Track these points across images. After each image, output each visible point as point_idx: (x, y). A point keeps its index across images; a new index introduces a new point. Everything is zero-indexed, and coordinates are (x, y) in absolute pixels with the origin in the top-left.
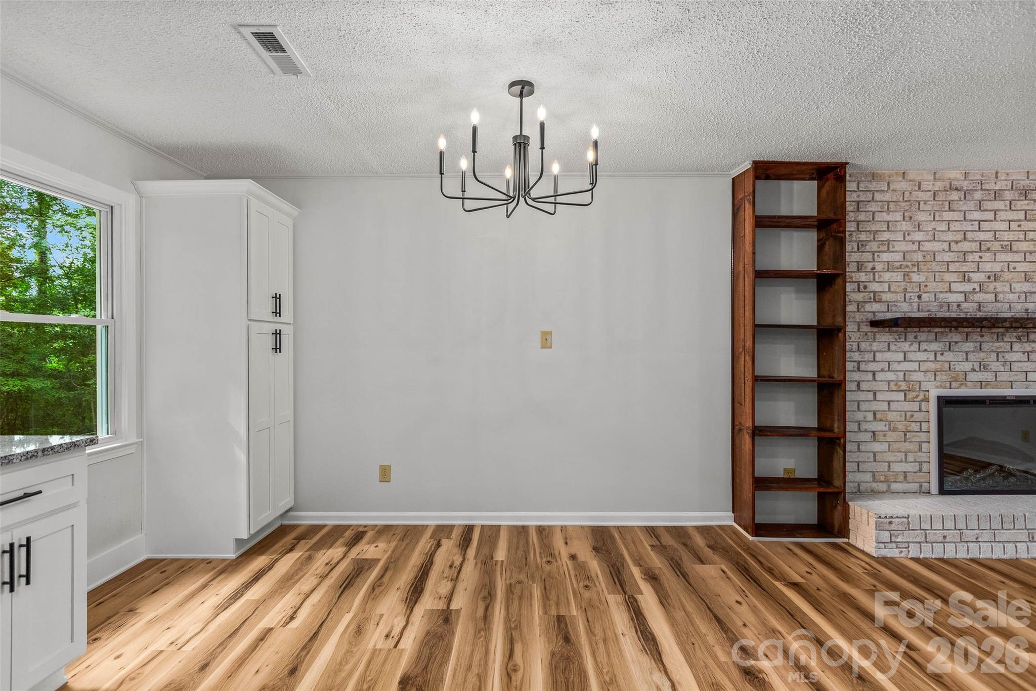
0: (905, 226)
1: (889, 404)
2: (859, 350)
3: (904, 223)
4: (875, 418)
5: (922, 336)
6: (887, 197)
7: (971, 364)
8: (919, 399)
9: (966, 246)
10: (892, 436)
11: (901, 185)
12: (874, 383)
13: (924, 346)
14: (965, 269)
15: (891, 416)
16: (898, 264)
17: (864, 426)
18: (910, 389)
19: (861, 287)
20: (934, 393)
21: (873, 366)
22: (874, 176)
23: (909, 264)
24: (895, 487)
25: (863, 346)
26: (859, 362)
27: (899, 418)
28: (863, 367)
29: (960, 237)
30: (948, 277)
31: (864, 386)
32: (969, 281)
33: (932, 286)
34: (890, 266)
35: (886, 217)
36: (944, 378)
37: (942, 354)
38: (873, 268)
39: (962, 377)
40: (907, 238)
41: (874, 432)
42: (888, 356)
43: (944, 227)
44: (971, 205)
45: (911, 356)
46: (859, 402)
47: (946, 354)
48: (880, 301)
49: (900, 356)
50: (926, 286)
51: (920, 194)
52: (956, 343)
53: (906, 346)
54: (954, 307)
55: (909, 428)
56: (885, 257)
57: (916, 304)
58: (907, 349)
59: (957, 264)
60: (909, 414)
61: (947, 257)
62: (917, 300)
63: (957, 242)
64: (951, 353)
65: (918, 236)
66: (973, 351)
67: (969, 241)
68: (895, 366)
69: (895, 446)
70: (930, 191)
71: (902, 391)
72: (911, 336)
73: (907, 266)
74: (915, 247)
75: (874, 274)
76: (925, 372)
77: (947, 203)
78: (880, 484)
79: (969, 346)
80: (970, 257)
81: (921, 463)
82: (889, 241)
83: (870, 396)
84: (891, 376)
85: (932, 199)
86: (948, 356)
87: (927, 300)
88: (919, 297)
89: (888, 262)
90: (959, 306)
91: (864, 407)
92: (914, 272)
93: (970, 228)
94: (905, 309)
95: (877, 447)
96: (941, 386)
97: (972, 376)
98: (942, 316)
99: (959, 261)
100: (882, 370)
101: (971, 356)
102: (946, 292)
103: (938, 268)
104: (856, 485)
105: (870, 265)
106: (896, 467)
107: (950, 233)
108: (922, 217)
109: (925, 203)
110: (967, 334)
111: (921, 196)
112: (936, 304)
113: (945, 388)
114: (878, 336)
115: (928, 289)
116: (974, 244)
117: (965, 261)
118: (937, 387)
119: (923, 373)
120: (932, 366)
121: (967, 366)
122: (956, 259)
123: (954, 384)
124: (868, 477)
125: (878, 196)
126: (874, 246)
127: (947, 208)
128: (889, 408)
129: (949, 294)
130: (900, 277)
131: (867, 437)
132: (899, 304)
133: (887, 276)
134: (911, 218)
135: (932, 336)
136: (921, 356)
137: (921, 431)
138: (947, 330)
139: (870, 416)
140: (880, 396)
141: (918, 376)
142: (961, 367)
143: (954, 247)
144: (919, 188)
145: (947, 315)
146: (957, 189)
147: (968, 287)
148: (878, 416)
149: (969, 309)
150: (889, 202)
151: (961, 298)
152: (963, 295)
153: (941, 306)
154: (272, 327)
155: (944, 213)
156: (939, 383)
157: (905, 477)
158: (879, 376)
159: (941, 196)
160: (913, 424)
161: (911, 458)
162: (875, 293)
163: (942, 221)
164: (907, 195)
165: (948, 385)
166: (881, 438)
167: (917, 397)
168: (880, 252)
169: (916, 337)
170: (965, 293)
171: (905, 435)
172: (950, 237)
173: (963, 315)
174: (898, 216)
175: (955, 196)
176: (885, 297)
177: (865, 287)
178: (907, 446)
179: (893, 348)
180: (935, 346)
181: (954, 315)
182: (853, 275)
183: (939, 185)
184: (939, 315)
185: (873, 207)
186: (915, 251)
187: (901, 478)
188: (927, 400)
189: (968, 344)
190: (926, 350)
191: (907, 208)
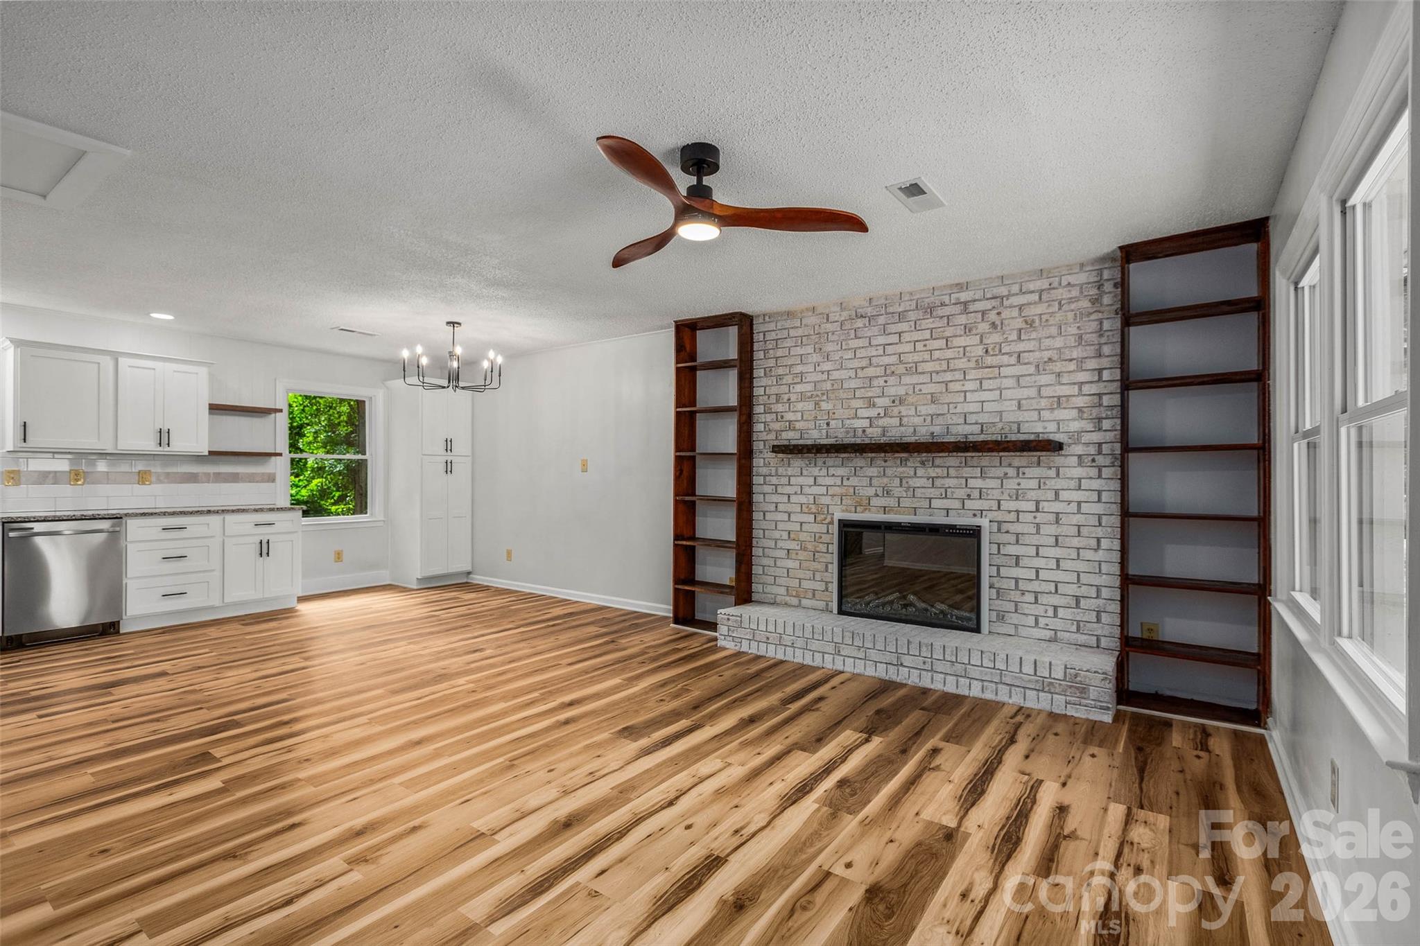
0: (816, 358)
1: (801, 525)
2: (777, 475)
3: (814, 355)
4: (789, 537)
5: (830, 462)
6: (800, 332)
7: (874, 489)
8: (827, 521)
9: (871, 372)
10: (803, 555)
11: (811, 320)
12: (789, 505)
13: (832, 471)
14: (870, 394)
15: (803, 536)
16: (809, 394)
17: (780, 544)
18: (819, 512)
19: (779, 417)
20: (839, 515)
21: (788, 490)
22: (789, 314)
23: (819, 393)
24: (805, 602)
25: (780, 470)
26: (776, 486)
27: (809, 539)
28: (780, 490)
29: (864, 363)
30: (856, 404)
31: (781, 507)
32: (874, 406)
33: (840, 413)
34: (803, 397)
35: (799, 351)
36: (849, 502)
37: (848, 479)
38: (789, 400)
39: (865, 502)
40: (817, 368)
41: (788, 550)
42: (801, 480)
43: (850, 355)
44: (875, 330)
45: (820, 480)
46: (776, 522)
47: (851, 479)
48: (794, 429)
49: (811, 481)
50: (834, 413)
51: (829, 326)
52: (861, 468)
53: (816, 471)
54: (860, 432)
55: (818, 549)
56: (799, 388)
57: (825, 431)
58: (816, 474)
59: (862, 390)
60: (817, 535)
61: (853, 384)
62: (825, 426)
63: (863, 368)
64: (856, 478)
65: (827, 366)
66: (877, 477)
67: (875, 367)
68: (806, 490)
69: (805, 564)
70: (836, 322)
71: (812, 513)
72: (820, 462)
73: (817, 396)
74: (825, 376)
75: (790, 405)
76: (833, 496)
77: (853, 331)
78: (792, 598)
79: (872, 471)
80: (875, 383)
81: (827, 583)
82: (802, 373)
83: (785, 517)
84: (803, 499)
85: (839, 329)
86: (854, 481)
87: (834, 426)
88: (828, 424)
89: (801, 393)
90: (864, 431)
91: (780, 526)
92: (824, 401)
93: (874, 353)
94: (816, 436)
95: (790, 564)
96: (847, 511)
97: (874, 502)
98: (848, 442)
99: (864, 388)
100: (796, 493)
101: (875, 482)
102: (853, 418)
103: (845, 396)
104: (773, 596)
105: (786, 397)
106: (806, 584)
107: (856, 360)
108: (830, 347)
109: (833, 334)
110: (872, 459)
111: (829, 327)
112: (842, 430)
113: (850, 512)
114: (792, 462)
115: (836, 416)
116: (878, 369)
117: (870, 387)
118: (843, 511)
119: (830, 497)
120: (838, 490)
121: (871, 491)
122: (862, 385)
123: (859, 509)
124: (782, 591)
125: (793, 333)
126: (788, 379)
127: (853, 336)
128: (801, 529)
129: (856, 420)
130: (811, 406)
131: (783, 554)
132: (810, 432)
133: (800, 406)
134: (821, 349)
135: (839, 461)
136: (829, 481)
137: (827, 552)
138: (854, 455)
139: (785, 535)
140: (793, 517)
141: (825, 500)
142: (865, 492)
143: (860, 374)
144: (828, 320)
145: (853, 441)
146: (862, 316)
147: (872, 413)
148: (792, 536)
149: (874, 434)
150: (801, 337)
151: (866, 423)
152: (868, 420)
153: (847, 432)
154: (445, 459)
155: (850, 342)
156: (844, 508)
157: (814, 595)
158: (793, 499)
159: (847, 326)
160: (821, 545)
161: (818, 577)
162: (790, 422)
163: (849, 349)
164: (817, 327)
165: (853, 509)
166: (794, 556)
167: (825, 519)
168: (795, 383)
169: (824, 463)
170: (870, 418)
171: (814, 555)
172: (856, 364)
173: (867, 441)
174: (810, 349)
175: (860, 323)
176: (798, 425)
177: (782, 417)
178: (816, 565)
179: (805, 472)
180: (841, 471)
181: (859, 441)
182: (772, 406)
183: (845, 314)
184: (846, 441)
185: (789, 343)
186: (825, 381)
187: (810, 595)
188: (832, 523)
189: (872, 469)
190: (833, 475)
191: (817, 340)
